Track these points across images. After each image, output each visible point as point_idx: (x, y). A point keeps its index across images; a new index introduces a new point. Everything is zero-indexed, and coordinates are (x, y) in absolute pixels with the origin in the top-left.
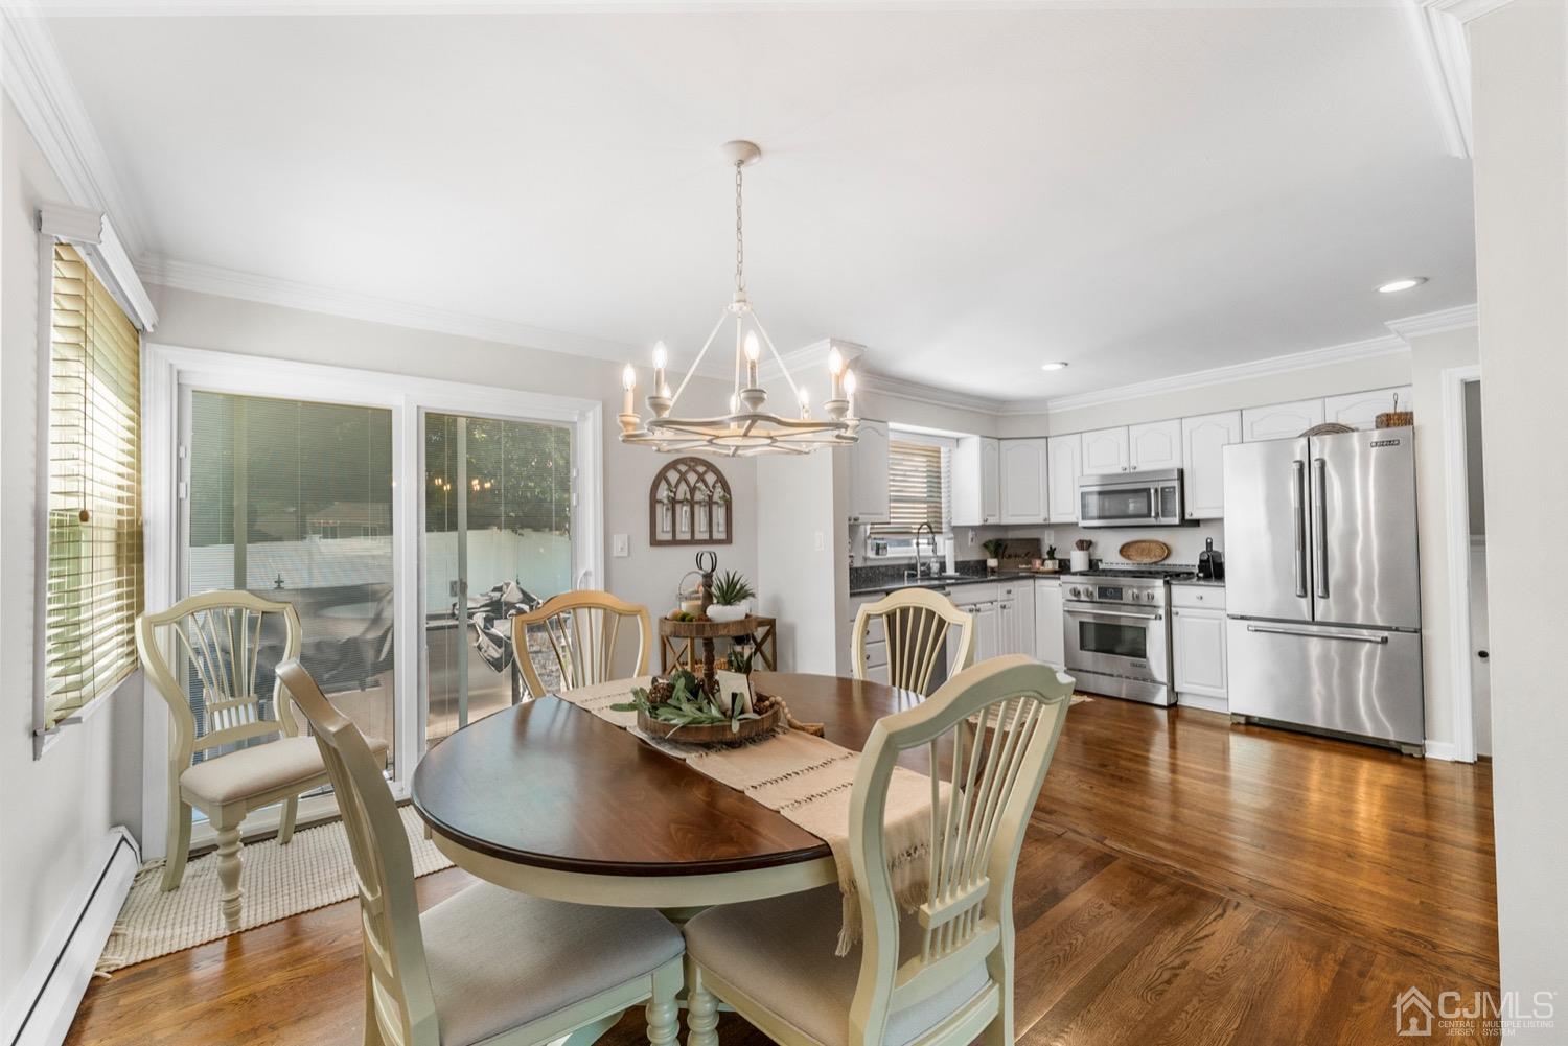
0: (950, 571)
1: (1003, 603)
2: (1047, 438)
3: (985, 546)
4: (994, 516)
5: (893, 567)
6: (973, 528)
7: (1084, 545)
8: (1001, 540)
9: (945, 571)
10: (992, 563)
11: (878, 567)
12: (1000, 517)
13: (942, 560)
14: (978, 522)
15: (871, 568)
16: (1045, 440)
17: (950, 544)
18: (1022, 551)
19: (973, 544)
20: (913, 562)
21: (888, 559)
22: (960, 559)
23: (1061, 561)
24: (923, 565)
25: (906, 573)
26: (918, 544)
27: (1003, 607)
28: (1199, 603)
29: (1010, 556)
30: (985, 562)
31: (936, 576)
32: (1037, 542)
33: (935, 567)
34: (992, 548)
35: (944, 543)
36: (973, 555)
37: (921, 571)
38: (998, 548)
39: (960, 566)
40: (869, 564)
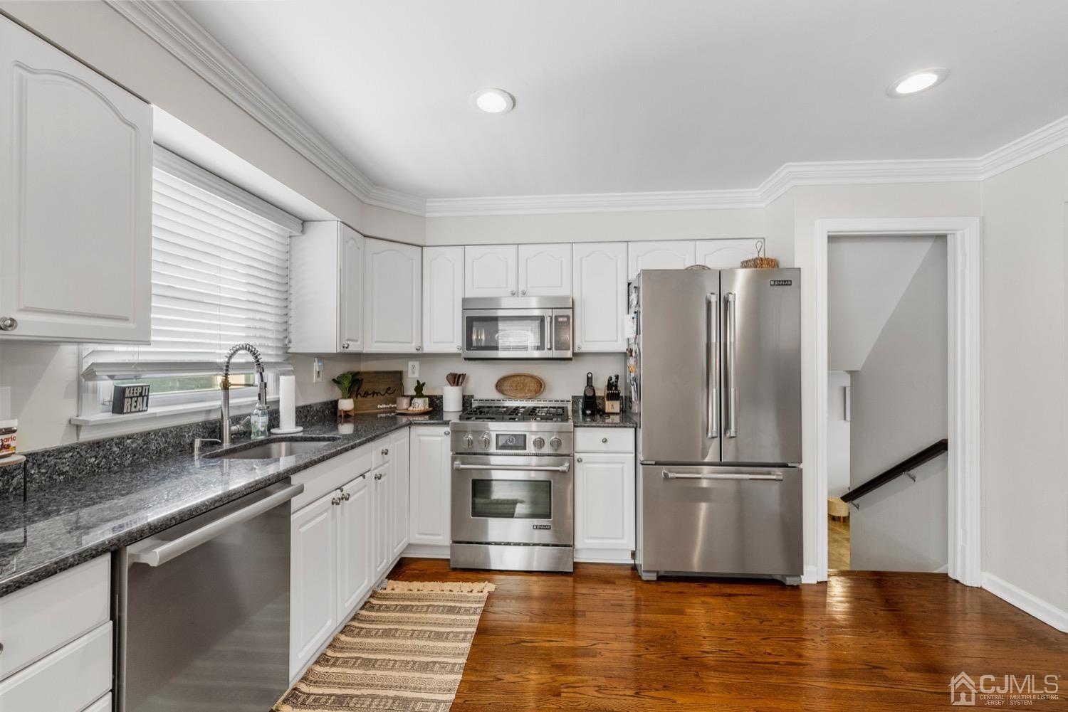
0: (288, 426)
1: (377, 472)
2: (422, 247)
3: (337, 382)
4: (356, 341)
5: (164, 433)
6: (321, 357)
7: (456, 379)
8: (358, 373)
9: (278, 426)
10: (346, 405)
11: (120, 440)
12: (363, 342)
13: (272, 408)
14: (332, 347)
15: (98, 444)
16: (419, 249)
17: (287, 383)
18: (381, 387)
19: (320, 380)
20: (215, 416)
21: (154, 418)
22: (302, 403)
23: (430, 397)
24: (236, 420)
25: (198, 442)
26: (226, 386)
27: (378, 477)
28: (603, 447)
29: (366, 394)
30: (335, 403)
31: (261, 438)
32: (398, 376)
33: (260, 422)
34: (346, 384)
35: (277, 380)
36: (319, 395)
37: (231, 434)
38: (354, 383)
39: (303, 415)
40: (87, 436)
